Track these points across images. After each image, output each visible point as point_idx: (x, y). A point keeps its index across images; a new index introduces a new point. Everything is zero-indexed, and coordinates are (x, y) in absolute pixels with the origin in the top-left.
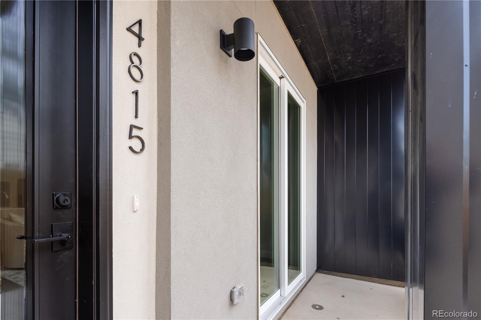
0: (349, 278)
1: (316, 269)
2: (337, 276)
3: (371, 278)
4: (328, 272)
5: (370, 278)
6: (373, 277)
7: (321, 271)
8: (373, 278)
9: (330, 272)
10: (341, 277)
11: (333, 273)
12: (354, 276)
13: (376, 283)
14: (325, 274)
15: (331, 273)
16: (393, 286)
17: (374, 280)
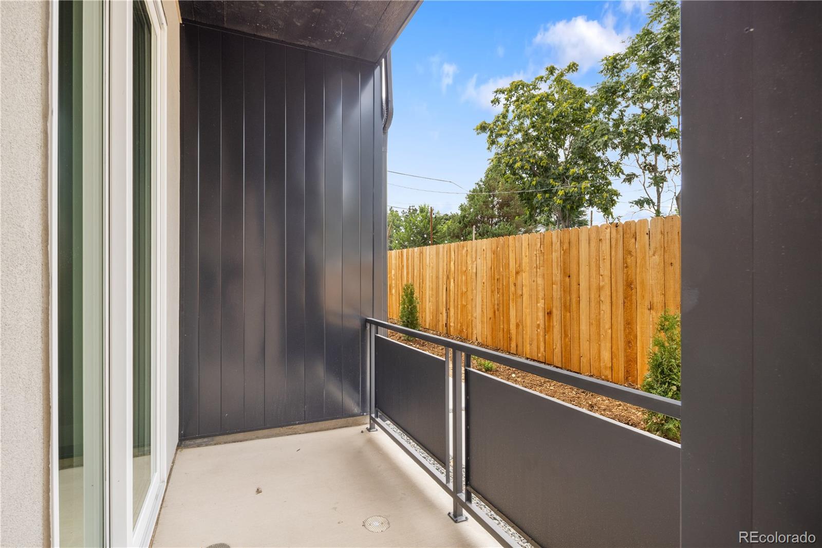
0: (251, 439)
1: (177, 441)
2: (225, 443)
3: (291, 427)
4: (205, 440)
5: (289, 429)
6: (296, 424)
7: (188, 442)
8: (295, 427)
9: (210, 439)
10: (235, 442)
11: (218, 439)
12: (260, 433)
13: (300, 434)
14: (199, 446)
15: (213, 440)
16: (325, 430)
17: (296, 431)
